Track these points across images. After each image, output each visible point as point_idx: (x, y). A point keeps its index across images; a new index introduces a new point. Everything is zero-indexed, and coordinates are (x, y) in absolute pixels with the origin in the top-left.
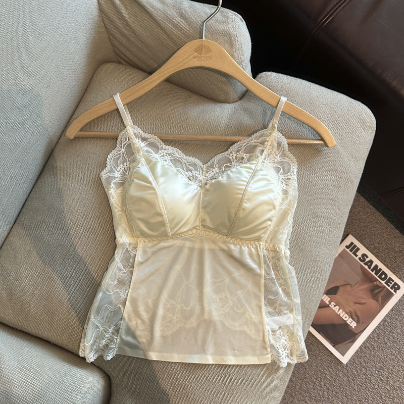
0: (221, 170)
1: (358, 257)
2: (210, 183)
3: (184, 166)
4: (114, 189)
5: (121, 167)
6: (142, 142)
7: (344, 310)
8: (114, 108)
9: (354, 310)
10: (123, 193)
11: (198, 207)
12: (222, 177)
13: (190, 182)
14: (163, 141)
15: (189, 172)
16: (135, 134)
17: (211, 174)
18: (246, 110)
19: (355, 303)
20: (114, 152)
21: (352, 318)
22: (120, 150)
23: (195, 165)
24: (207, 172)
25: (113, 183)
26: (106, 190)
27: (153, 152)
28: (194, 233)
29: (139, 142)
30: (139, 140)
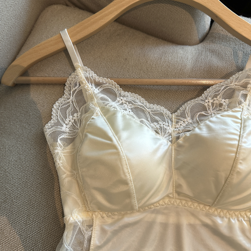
0: (195, 119)
2: (184, 136)
3: (148, 116)
4: (61, 147)
5: (70, 119)
6: (96, 88)
8: (60, 46)
10: (73, 151)
11: (170, 167)
13: (158, 136)
14: (121, 86)
15: (156, 124)
16: (87, 78)
17: (182, 125)
20: (61, 100)
22: (68, 98)
23: (161, 115)
24: (177, 122)
25: (60, 140)
26: (51, 148)
27: (110, 100)
28: (166, 202)
29: (92, 88)
30: (92, 85)
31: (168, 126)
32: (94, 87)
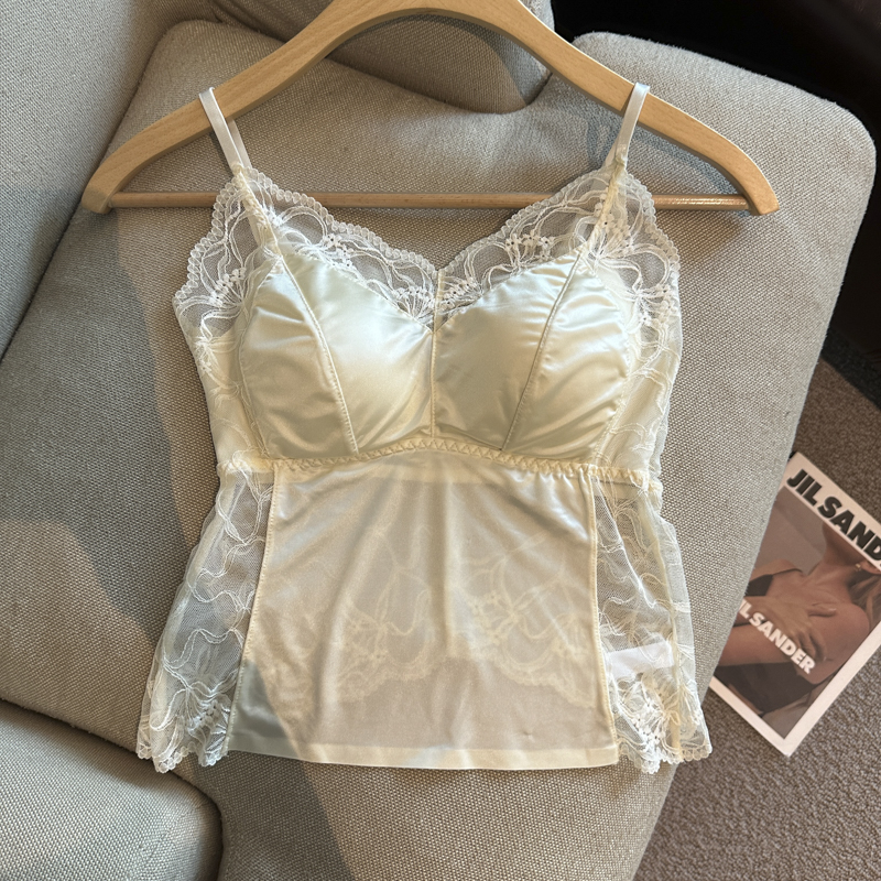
0: (484, 281)
1: (819, 505)
2: (456, 314)
3: (388, 274)
4: (208, 336)
5: (224, 281)
6: (277, 214)
7: (785, 631)
8: (200, 126)
9: (810, 630)
10: (232, 345)
11: (427, 377)
12: (486, 299)
13: (404, 315)
14: (332, 209)
15: (402, 290)
16: (258, 194)
17: (456, 293)
18: (544, 127)
19: (812, 614)
20: (205, 241)
21: (805, 650)
22: (221, 236)
23: (415, 272)
24: (447, 287)
25: (206, 322)
26: (188, 339)
27: (306, 239)
28: (417, 444)
29: (268, 214)
30: (268, 208)
31: (427, 294)
32: (274, 214)
